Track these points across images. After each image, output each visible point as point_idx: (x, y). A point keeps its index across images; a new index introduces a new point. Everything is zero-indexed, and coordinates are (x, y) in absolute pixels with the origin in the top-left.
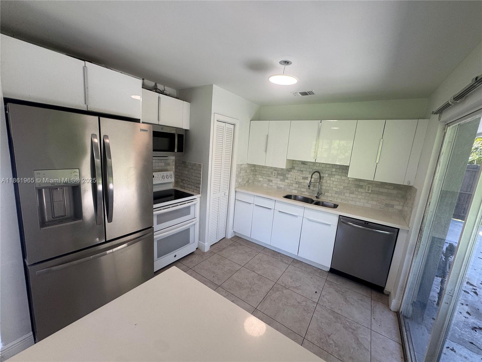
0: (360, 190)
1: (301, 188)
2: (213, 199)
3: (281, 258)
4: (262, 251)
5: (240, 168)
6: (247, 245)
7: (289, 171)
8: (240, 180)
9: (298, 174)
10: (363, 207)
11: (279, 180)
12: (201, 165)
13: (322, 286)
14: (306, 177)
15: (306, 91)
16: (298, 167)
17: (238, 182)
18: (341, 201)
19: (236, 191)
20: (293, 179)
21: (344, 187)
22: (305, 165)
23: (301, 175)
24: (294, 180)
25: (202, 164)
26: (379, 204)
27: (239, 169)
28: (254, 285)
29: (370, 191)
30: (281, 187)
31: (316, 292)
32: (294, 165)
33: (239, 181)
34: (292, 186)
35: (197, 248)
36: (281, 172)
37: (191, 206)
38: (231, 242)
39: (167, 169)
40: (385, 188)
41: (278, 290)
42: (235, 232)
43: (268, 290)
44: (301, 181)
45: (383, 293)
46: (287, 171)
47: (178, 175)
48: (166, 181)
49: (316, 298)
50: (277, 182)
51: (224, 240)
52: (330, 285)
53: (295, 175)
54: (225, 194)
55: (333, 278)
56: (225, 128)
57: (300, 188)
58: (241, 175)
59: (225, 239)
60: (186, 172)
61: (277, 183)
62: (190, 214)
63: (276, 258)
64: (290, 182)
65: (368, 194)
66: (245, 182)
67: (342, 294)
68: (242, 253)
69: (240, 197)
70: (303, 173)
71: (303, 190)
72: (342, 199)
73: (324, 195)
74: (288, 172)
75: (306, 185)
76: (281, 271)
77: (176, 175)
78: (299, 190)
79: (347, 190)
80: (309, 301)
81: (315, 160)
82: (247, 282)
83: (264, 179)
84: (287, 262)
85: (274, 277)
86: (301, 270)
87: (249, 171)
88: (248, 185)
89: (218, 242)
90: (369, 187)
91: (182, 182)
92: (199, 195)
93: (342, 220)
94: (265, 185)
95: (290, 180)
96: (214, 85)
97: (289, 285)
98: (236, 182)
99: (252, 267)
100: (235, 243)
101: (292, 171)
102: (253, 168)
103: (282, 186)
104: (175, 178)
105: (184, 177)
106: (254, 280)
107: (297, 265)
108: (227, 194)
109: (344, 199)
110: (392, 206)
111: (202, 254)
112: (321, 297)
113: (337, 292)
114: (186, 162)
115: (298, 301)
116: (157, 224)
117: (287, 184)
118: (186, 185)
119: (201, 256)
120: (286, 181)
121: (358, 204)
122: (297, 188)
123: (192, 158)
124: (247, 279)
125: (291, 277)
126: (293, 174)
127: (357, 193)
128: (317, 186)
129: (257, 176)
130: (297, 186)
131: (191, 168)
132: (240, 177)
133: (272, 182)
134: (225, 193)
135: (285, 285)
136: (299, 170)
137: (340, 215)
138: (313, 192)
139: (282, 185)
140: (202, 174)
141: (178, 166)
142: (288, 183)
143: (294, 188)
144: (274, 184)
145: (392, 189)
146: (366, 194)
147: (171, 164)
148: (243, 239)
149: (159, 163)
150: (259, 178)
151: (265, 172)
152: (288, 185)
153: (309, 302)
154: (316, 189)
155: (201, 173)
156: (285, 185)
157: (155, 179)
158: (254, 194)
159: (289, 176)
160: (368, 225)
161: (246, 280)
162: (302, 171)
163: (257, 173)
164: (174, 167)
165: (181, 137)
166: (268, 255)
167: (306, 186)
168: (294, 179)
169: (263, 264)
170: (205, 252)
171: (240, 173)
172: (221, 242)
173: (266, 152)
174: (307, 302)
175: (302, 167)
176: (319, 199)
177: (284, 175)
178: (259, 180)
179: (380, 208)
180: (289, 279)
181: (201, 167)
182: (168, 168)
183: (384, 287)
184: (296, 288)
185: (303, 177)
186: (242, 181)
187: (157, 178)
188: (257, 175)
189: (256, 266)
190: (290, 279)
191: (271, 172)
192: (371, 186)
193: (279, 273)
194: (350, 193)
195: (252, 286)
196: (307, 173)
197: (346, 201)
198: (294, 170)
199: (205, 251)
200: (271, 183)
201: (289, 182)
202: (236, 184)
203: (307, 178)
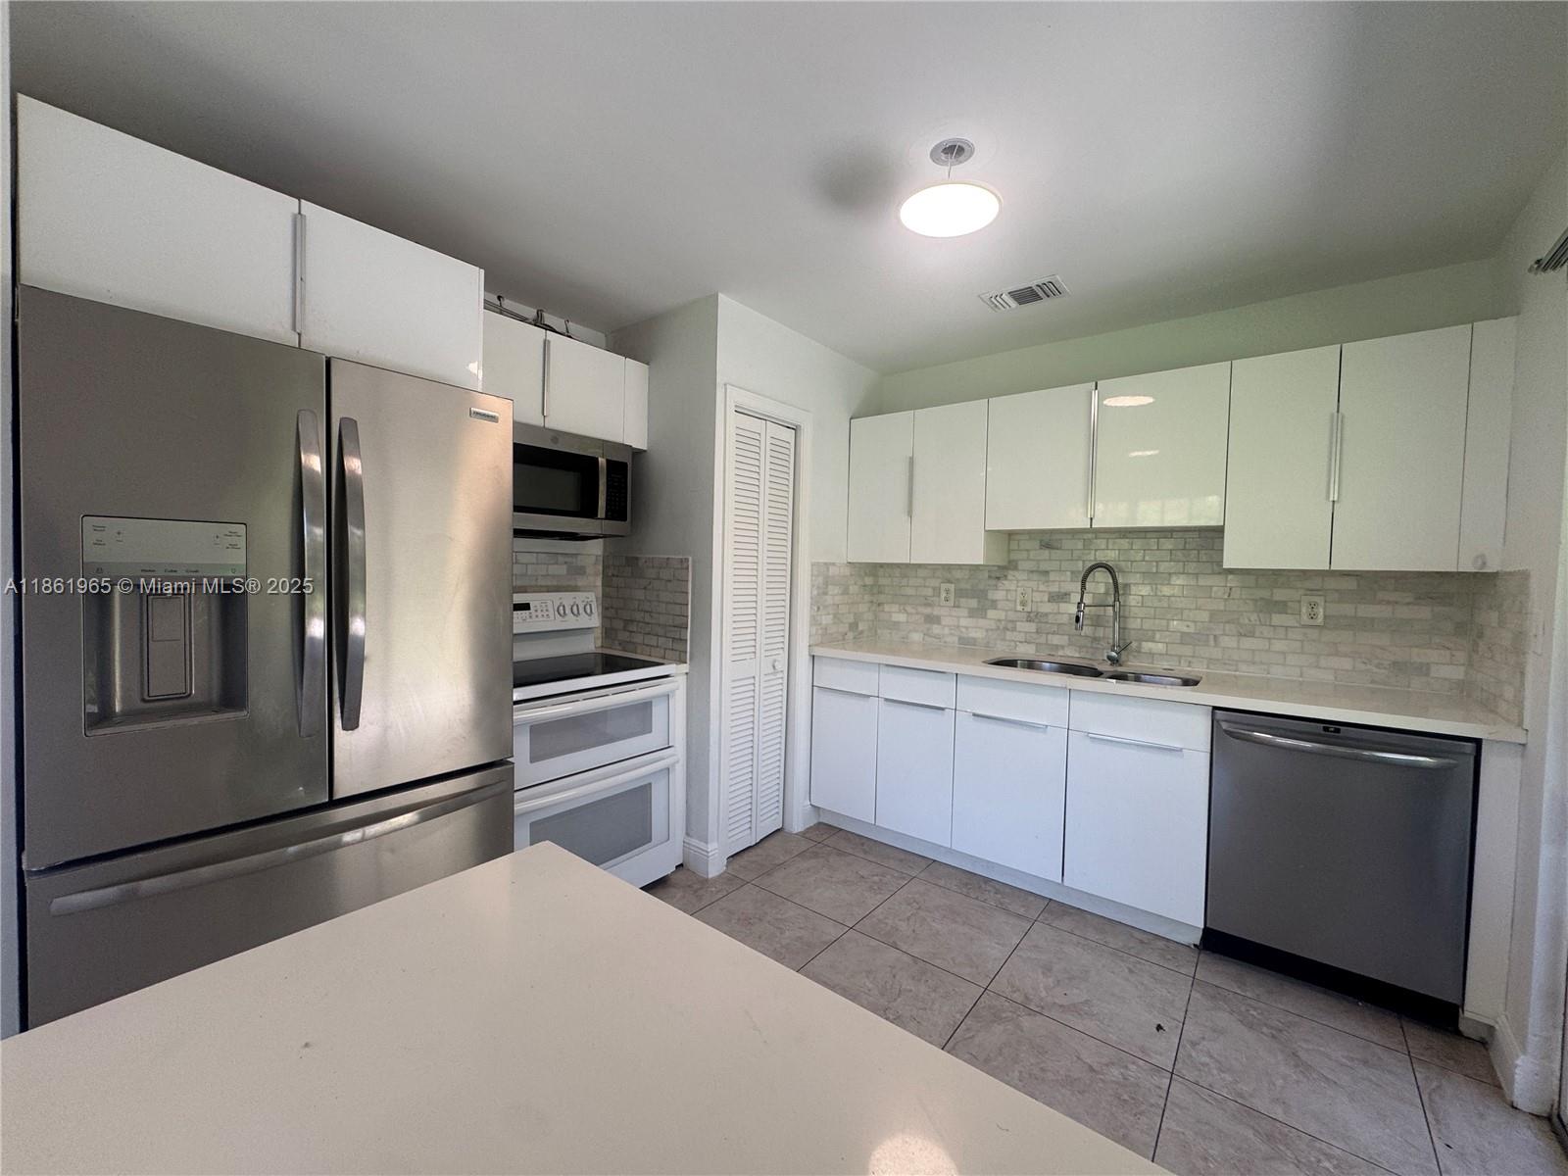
0: (1277, 619)
1: (1048, 633)
2: (734, 681)
3: (999, 896)
4: (922, 875)
5: (824, 577)
6: (866, 852)
7: (998, 578)
8: (827, 620)
9: (1033, 584)
10: (1301, 683)
11: (964, 612)
12: (687, 560)
13: (1181, 1004)
14: (1062, 590)
15: (1033, 284)
16: (1028, 559)
17: (820, 624)
18: (1208, 668)
19: (813, 656)
20: (1016, 605)
21: (1213, 614)
22: (1053, 551)
23: (1042, 588)
24: (1019, 608)
25: (690, 559)
26: (1363, 667)
27: (821, 580)
28: (899, 996)
29: (1320, 620)
30: (975, 639)
31: (1159, 1027)
32: (1013, 556)
33: (824, 622)
34: (1014, 629)
35: (681, 865)
36: (969, 587)
37: (654, 701)
38: (804, 845)
39: (576, 586)
40: (1380, 602)
41: (997, 1017)
42: (819, 808)
43: (958, 1016)
44: (1047, 608)
45: (1458, 1033)
46: (990, 577)
47: (612, 608)
48: (571, 623)
49: (1162, 1050)
50: (957, 621)
51: (778, 837)
52: (1213, 998)
53: (1020, 590)
54: (774, 667)
55: (1219, 973)
56: (763, 435)
57: (1044, 635)
58: (829, 600)
59: (781, 833)
60: (640, 594)
61: (958, 627)
62: (651, 732)
63: (977, 898)
64: (1006, 616)
65: (1313, 634)
66: (844, 628)
67: (1273, 1036)
68: (845, 882)
69: (829, 676)
70: (1051, 579)
71: (1056, 640)
72: (1211, 661)
73: (1139, 652)
74: (993, 582)
75: (1065, 619)
76: (1003, 945)
77: (607, 609)
78: (1042, 640)
79: (1227, 625)
80: (1133, 1063)
81: (1091, 519)
82: (870, 986)
83: (912, 614)
84: (1022, 911)
85: (977, 968)
86: (1082, 941)
87: (856, 587)
88: (854, 638)
89: (756, 844)
90: (1313, 606)
91: (625, 629)
92: (684, 668)
93: (1225, 726)
94: (916, 637)
95: (1003, 610)
96: (721, 296)
97: (1042, 999)
98: (811, 625)
99: (889, 928)
100: (821, 848)
101: (1010, 577)
102: (869, 581)
103: (978, 634)
104: (604, 617)
105: (634, 610)
106: (897, 977)
107: (1066, 923)
108: (782, 666)
109: (1218, 660)
110: (1423, 670)
111: (696, 886)
112: (1184, 1046)
113: (1251, 1027)
114: (637, 559)
115: (1088, 1061)
116: (531, 762)
117: (994, 627)
118: (638, 639)
119: (696, 891)
120: (991, 614)
121: (1277, 672)
122: (1035, 636)
123: (659, 543)
124: (869, 972)
125: (1047, 969)
126: (1013, 587)
127: (1267, 631)
128: (1108, 622)
129: (887, 608)
130: (1032, 627)
131: (653, 576)
132: (826, 607)
133: (939, 623)
134: (775, 661)
135: (1026, 997)
136: (1032, 572)
137: (1215, 708)
138: (1094, 645)
139: (976, 629)
140: (690, 591)
141: (613, 575)
142: (999, 620)
143: (1022, 637)
144: (947, 631)
145: (1408, 604)
146: (1305, 634)
147: (590, 570)
148: (850, 835)
149: (550, 567)
150: (893, 615)
151: (910, 591)
152: (998, 628)
153: (1133, 1067)
154: (1109, 633)
155: (687, 589)
156: (987, 630)
157: (534, 614)
158: (878, 662)
159: (999, 595)
160: (1341, 738)
161: (868, 977)
162: (1046, 573)
163: (883, 596)
164: (599, 583)
165: (617, 469)
166: (948, 886)
167: (1065, 624)
168: (1018, 604)
169: (929, 920)
170: (707, 880)
171: (825, 593)
172: (766, 844)
173: (910, 513)
174: (1126, 1067)
175: (1045, 560)
176: (1121, 665)
177: (980, 594)
178: (894, 619)
179: (1373, 682)
180: (1041, 977)
181: (687, 568)
182: (581, 582)
183: (1457, 1002)
184: (1073, 1009)
185: (1050, 593)
186: (834, 623)
187: (539, 614)
188: (885, 605)
189: (903, 926)
190: (1043, 973)
191: (934, 589)
192: (1320, 600)
193: (995, 952)
194: (1241, 635)
195: (889, 1002)
196: (1063, 578)
197: (1227, 667)
198: (1016, 573)
199: (710, 876)
200: (935, 626)
201: (1003, 618)
202: (814, 631)
203: (1067, 594)
